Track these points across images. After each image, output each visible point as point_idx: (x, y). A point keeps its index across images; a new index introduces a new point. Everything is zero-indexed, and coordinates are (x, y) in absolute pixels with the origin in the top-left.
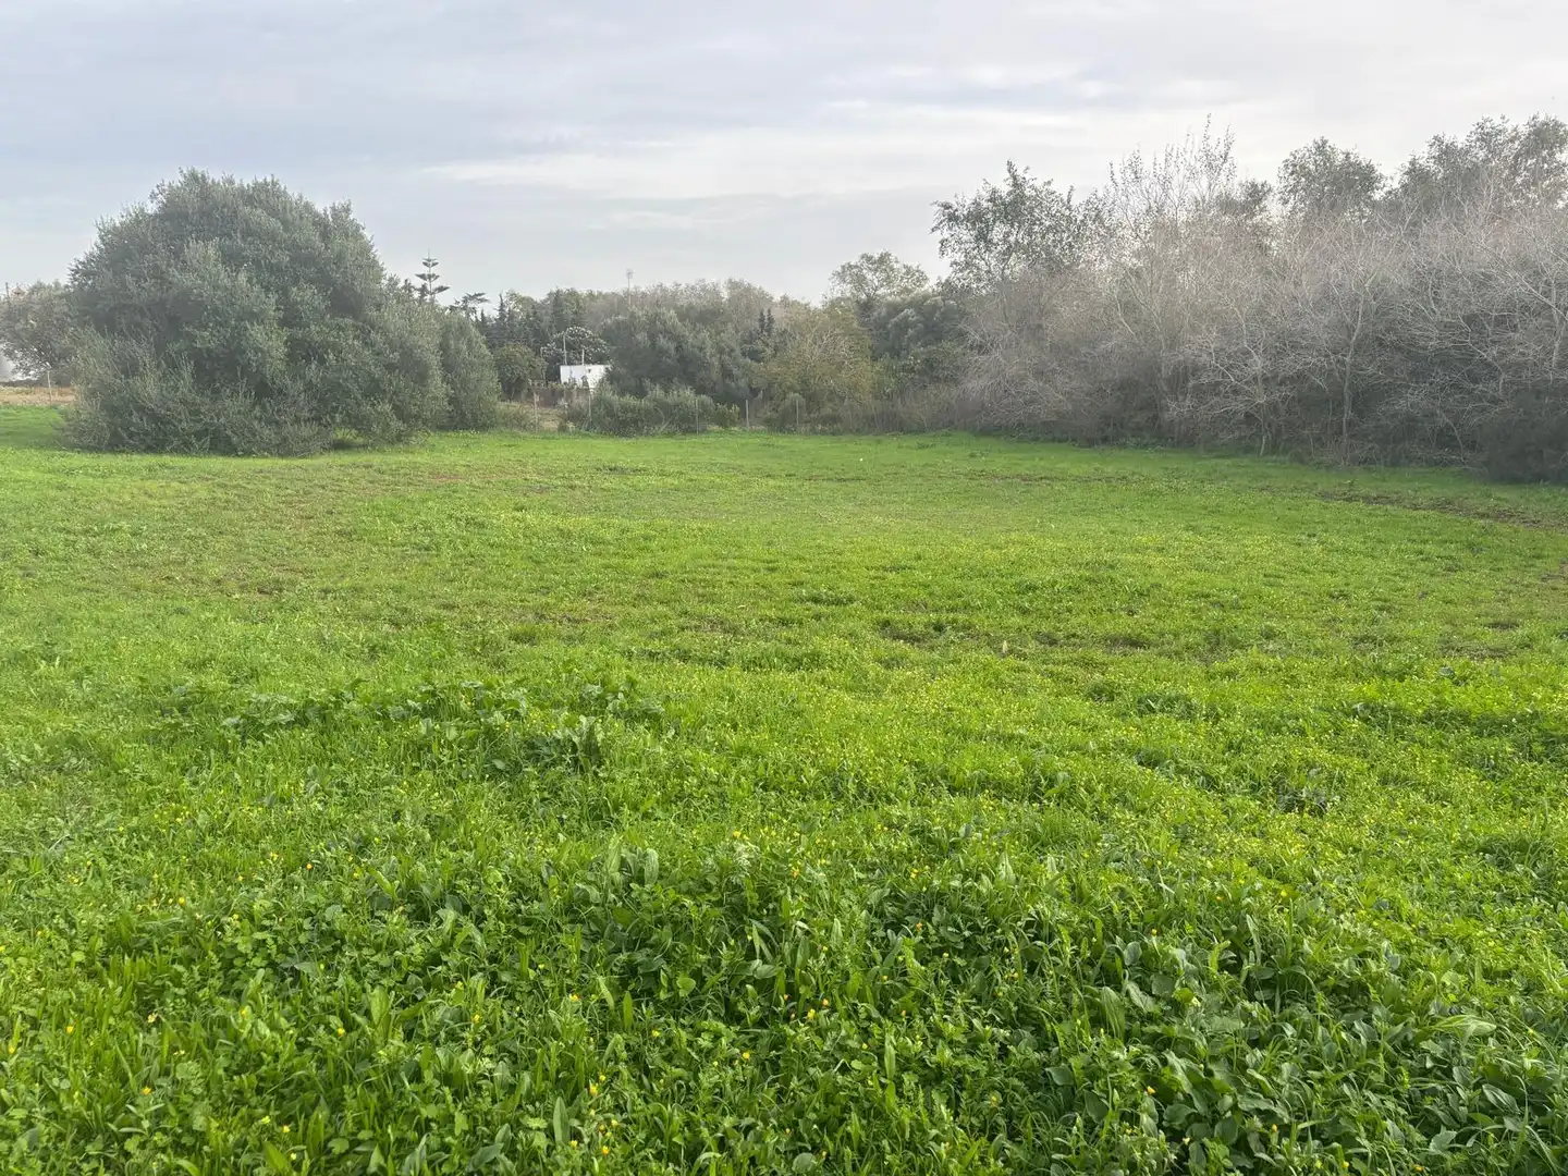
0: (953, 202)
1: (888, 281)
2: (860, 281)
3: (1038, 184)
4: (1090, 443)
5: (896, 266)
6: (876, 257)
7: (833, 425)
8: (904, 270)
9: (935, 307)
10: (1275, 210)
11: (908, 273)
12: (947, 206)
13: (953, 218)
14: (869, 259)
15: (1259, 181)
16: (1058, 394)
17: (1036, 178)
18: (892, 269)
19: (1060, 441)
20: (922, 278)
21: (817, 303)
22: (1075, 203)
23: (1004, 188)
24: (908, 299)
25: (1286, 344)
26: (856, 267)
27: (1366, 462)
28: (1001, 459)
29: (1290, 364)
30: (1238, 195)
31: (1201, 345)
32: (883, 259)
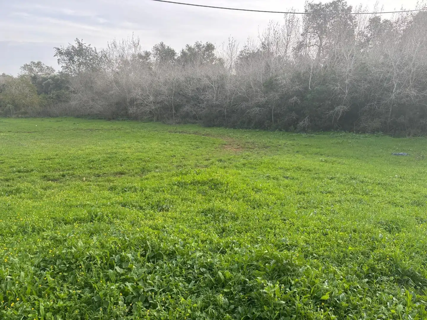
0: (60, 48)
1: (41, 70)
2: (31, 70)
3: (87, 45)
4: (109, 119)
5: (43, 66)
6: (36, 62)
7: (25, 115)
8: (46, 68)
9: (58, 79)
10: (152, 59)
11: (48, 68)
12: (58, 49)
13: (61, 53)
14: (34, 63)
15: (148, 51)
16: (99, 106)
17: (86, 44)
18: (42, 67)
19: (101, 119)
20: (53, 71)
21: (15, 76)
22: (98, 51)
23: (76, 46)
24: (49, 77)
25: (157, 94)
26: (29, 65)
27: (179, 123)
28: (83, 125)
29: (160, 99)
30: (143, 54)
31: (137, 93)
32: (39, 64)
